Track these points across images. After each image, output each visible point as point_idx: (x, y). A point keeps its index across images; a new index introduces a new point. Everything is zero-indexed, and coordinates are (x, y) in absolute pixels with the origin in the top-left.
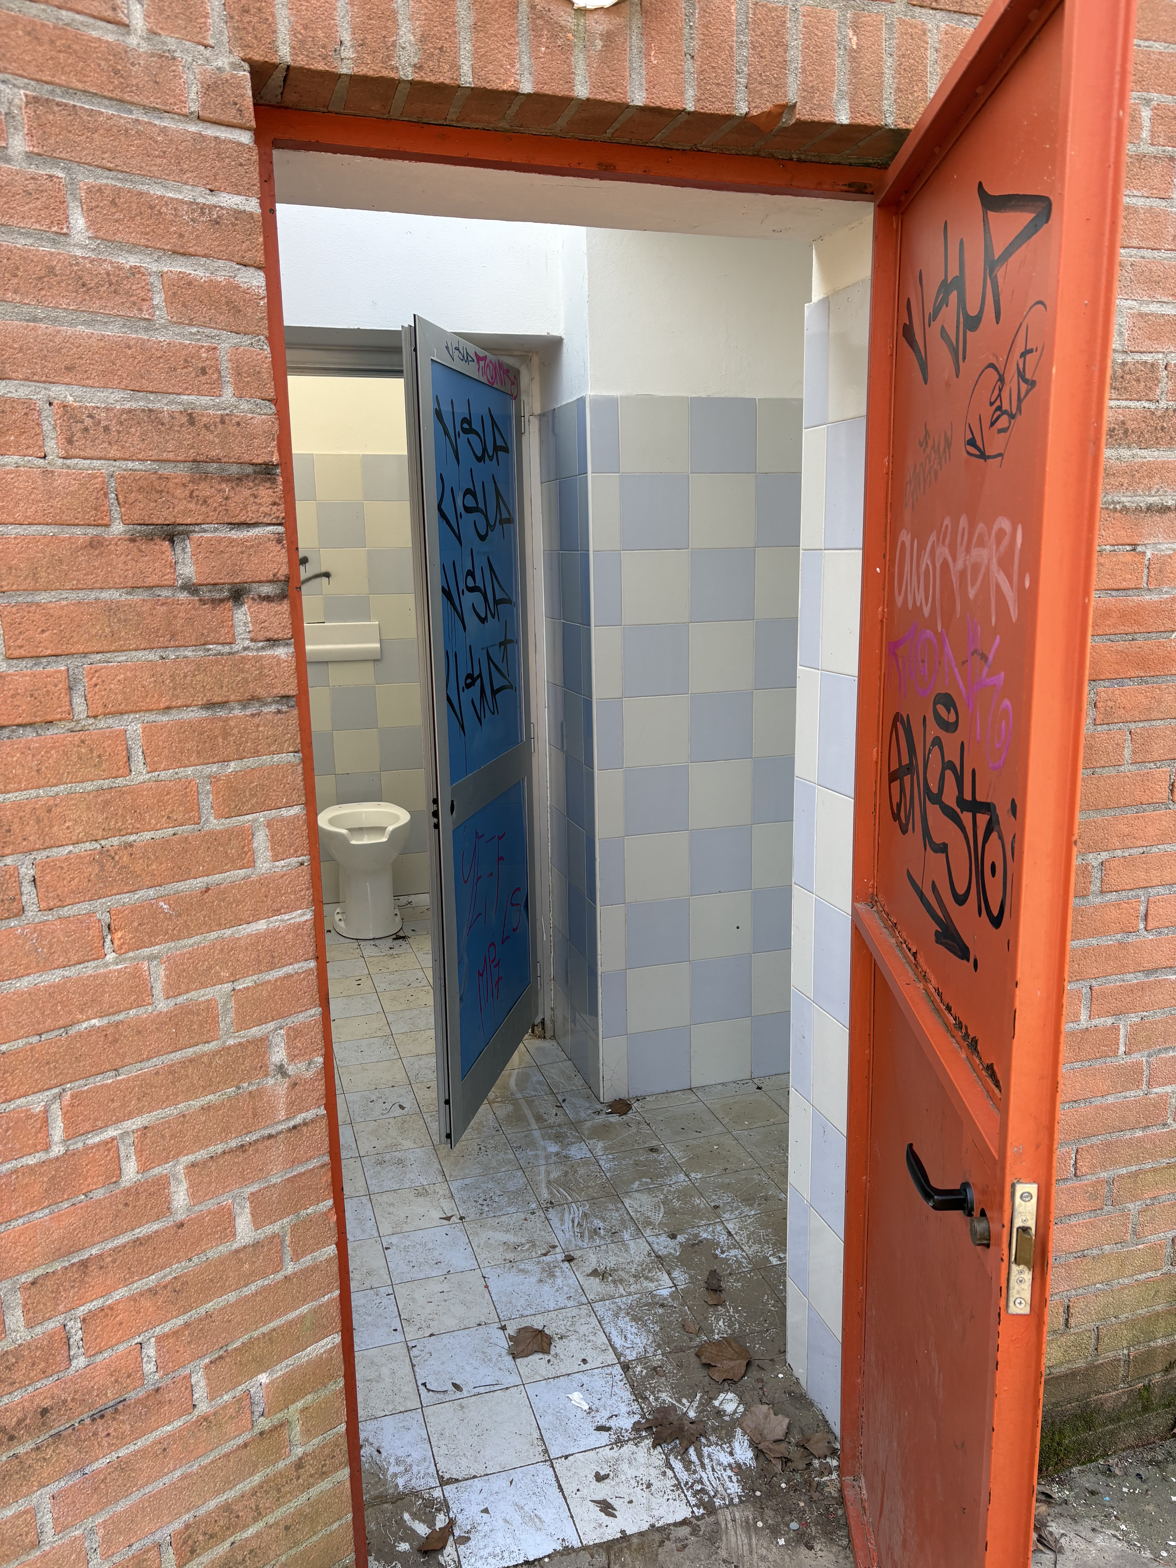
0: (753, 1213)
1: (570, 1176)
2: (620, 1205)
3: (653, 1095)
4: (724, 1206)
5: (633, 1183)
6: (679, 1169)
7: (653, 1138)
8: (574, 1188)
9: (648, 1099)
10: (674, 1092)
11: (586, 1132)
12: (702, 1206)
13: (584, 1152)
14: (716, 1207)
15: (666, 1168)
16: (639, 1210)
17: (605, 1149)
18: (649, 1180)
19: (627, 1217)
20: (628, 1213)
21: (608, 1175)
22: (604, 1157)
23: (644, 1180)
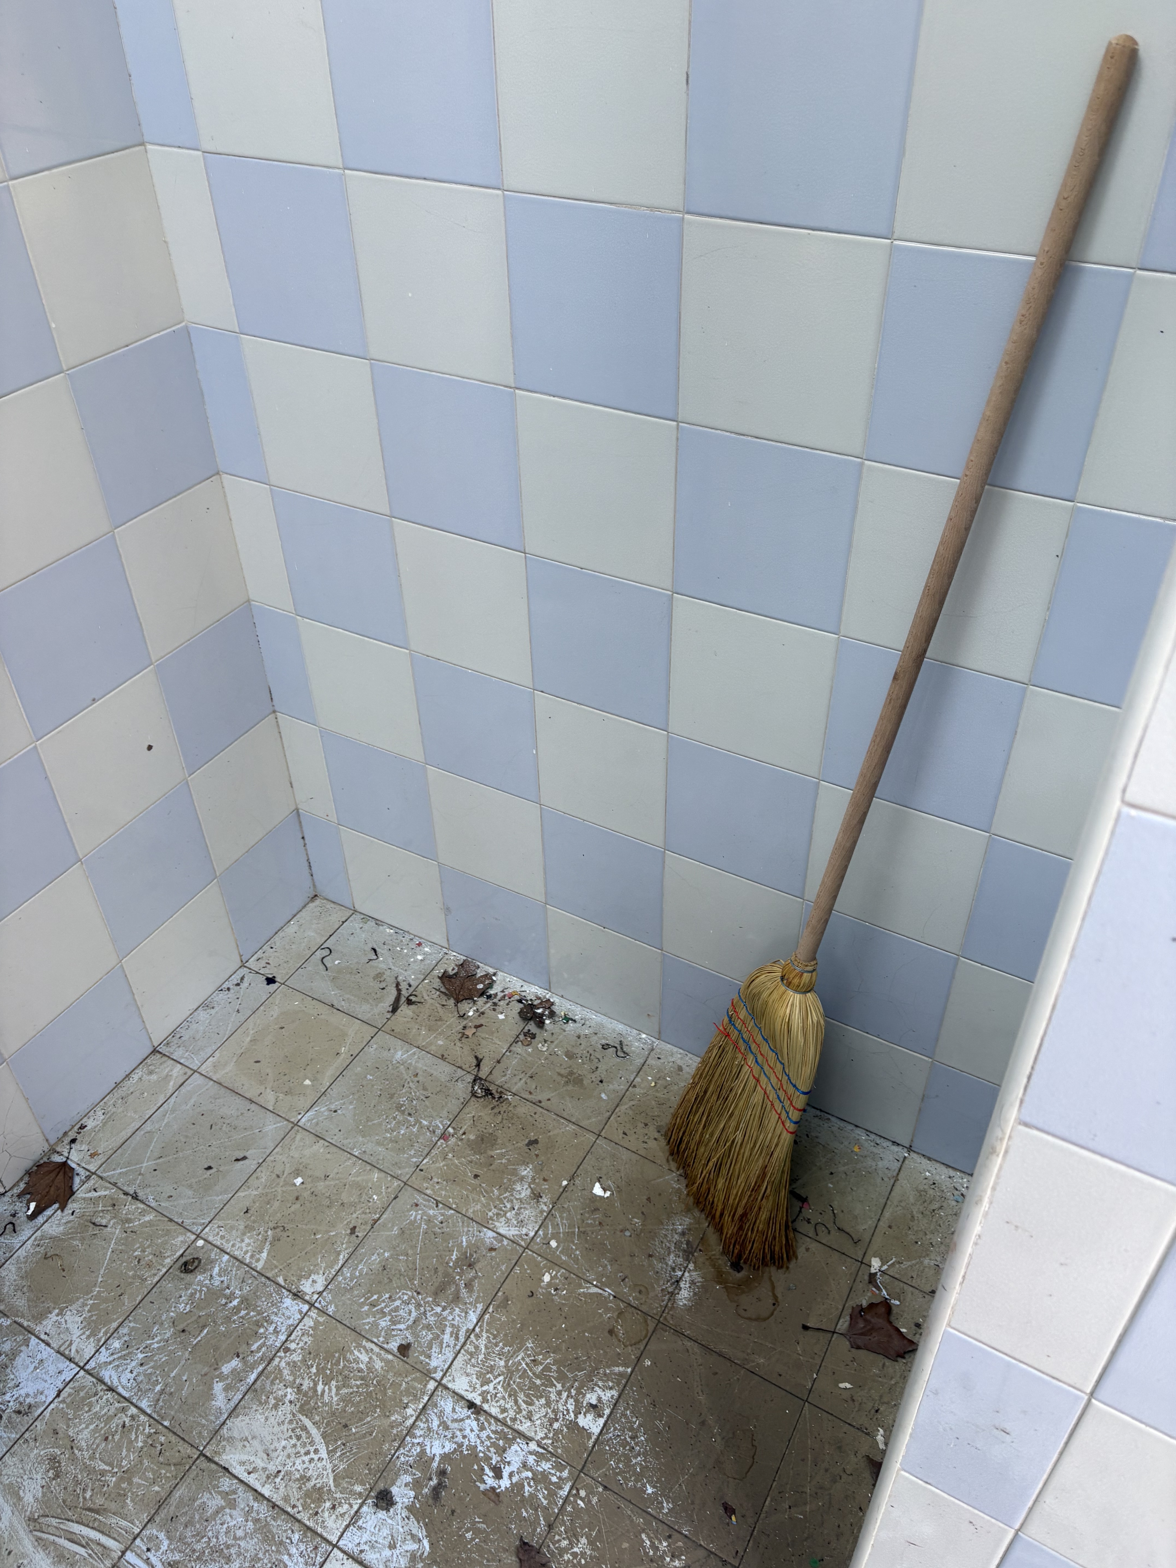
0: (473, 1317)
1: (71, 1470)
2: (226, 1483)
3: (93, 1108)
4: (416, 1335)
5: (209, 1395)
6: (272, 1288)
7: (168, 1232)
8: (100, 1501)
9: (90, 1124)
10: (128, 1076)
11: (21, 1302)
12: (378, 1365)
13: (52, 1369)
14: (404, 1349)
15: (246, 1301)
16: (272, 1468)
17: (91, 1327)
18: (235, 1363)
19: (262, 1510)
20: (259, 1496)
21: (144, 1404)
22: (104, 1356)
23: (226, 1369)
